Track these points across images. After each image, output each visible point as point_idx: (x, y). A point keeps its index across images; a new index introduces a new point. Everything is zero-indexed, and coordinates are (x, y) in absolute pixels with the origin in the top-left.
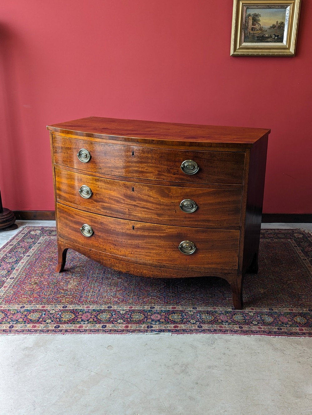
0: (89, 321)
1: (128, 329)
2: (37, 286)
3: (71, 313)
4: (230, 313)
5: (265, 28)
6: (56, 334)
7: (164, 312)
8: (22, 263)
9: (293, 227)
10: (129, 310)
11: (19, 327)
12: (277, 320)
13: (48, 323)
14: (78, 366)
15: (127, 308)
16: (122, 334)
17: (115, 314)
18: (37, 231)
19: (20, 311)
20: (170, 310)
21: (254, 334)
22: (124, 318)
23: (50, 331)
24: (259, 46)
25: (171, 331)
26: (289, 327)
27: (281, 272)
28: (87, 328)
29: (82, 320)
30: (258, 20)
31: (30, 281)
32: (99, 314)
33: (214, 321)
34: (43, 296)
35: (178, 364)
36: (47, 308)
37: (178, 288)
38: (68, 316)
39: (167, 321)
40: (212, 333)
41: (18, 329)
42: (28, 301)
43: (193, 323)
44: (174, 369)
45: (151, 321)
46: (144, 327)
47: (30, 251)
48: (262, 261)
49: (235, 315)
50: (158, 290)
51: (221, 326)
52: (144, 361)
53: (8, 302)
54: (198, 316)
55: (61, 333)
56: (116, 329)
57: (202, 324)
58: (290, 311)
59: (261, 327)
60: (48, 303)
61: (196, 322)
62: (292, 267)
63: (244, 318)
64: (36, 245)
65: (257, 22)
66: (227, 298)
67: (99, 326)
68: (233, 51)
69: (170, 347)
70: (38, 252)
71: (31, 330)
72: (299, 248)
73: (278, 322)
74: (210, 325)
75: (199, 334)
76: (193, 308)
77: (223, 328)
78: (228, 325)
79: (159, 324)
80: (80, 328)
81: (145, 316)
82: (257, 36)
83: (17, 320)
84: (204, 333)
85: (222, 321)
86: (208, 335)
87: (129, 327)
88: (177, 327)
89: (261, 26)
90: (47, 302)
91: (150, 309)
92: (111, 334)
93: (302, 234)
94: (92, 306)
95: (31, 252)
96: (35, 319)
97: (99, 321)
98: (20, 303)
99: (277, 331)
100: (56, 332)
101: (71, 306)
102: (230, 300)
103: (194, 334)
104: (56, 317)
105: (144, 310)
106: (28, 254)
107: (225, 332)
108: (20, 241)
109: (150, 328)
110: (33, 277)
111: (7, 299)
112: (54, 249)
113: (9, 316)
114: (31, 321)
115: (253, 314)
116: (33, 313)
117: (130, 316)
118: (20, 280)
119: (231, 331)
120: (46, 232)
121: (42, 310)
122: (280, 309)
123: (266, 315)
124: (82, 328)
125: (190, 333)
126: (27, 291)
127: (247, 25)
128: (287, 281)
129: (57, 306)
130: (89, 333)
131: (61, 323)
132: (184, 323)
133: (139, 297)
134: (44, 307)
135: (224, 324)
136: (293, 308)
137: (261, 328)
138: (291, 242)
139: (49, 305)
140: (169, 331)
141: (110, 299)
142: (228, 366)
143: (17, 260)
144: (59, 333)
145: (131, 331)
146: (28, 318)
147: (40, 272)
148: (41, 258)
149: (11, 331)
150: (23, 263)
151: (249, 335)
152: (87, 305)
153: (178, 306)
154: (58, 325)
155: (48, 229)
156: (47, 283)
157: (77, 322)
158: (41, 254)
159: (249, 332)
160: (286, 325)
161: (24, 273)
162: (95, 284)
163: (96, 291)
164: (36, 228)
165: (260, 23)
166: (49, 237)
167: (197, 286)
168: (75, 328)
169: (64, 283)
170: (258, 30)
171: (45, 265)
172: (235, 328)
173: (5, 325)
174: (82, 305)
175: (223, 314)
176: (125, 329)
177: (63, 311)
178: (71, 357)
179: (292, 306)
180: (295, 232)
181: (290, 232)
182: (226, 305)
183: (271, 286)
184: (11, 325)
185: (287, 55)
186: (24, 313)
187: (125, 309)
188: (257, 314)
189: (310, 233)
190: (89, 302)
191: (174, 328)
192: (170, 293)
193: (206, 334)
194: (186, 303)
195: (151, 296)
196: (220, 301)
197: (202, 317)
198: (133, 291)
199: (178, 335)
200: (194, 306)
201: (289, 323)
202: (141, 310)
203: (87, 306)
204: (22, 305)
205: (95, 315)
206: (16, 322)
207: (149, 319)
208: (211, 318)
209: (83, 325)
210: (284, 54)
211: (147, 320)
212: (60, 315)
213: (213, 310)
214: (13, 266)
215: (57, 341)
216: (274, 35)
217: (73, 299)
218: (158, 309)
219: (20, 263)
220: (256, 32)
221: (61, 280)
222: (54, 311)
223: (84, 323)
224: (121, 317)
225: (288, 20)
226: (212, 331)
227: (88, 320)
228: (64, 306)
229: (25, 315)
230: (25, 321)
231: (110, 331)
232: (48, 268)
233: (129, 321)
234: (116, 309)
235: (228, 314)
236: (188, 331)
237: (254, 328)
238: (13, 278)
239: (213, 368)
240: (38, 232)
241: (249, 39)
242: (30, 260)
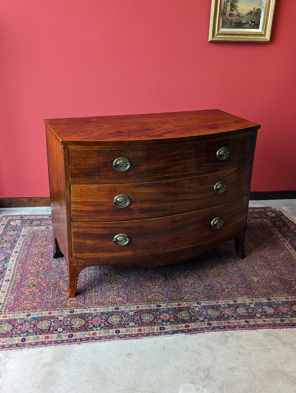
0: (101, 326)
1: (142, 332)
2: (37, 288)
3: (80, 318)
4: (233, 306)
5: (242, 14)
6: (72, 344)
7: (171, 310)
8: (12, 260)
9: (264, 205)
10: (137, 310)
11: (31, 339)
12: (277, 311)
13: (60, 332)
14: (104, 380)
15: (134, 308)
16: (137, 339)
17: (124, 316)
18: (16, 221)
19: (27, 320)
20: (176, 307)
21: (261, 329)
22: (134, 320)
23: (64, 342)
24: (236, 32)
25: (184, 332)
26: (290, 317)
27: (267, 256)
28: (101, 335)
29: (94, 326)
30: (236, 6)
31: (27, 282)
32: (109, 317)
33: (221, 317)
34: (46, 300)
35: (201, 369)
36: (54, 315)
37: (176, 281)
38: (78, 323)
39: (178, 321)
40: (223, 331)
41: (31, 342)
42: (32, 308)
43: (202, 321)
44: (198, 375)
45: (161, 321)
46: (157, 329)
47: (16, 246)
48: (247, 245)
49: (238, 308)
50: (158, 285)
51: (229, 322)
52: (167, 368)
53: (12, 310)
54: (204, 313)
55: (77, 343)
56: (130, 333)
57: (211, 320)
58: (286, 300)
59: (265, 319)
60: (54, 307)
61: (204, 319)
62: (275, 250)
63: (247, 311)
64: (20, 237)
65: (235, 8)
66: (226, 290)
67: (112, 332)
68: (211, 37)
69: (188, 350)
70: (25, 247)
71: (45, 342)
72: (276, 229)
73: (278, 313)
74: (219, 322)
75: (210, 333)
76: (197, 303)
77: (231, 324)
78: (235, 319)
79: (170, 324)
80: (94, 336)
81: (154, 316)
82: (235, 22)
83: (27, 331)
84: (215, 331)
85: (228, 316)
86: (219, 333)
87: (142, 330)
88: (188, 326)
89: (239, 12)
90: (52, 307)
91: (156, 308)
92: (126, 339)
93: (275, 212)
94: (98, 309)
95: (18, 247)
96: (45, 329)
97: (110, 326)
98: (24, 310)
99: (280, 324)
100: (71, 342)
101: (77, 310)
102: (229, 291)
103: (206, 333)
104: (66, 324)
105: (152, 309)
106: (15, 249)
107: (234, 328)
108: (2, 234)
109: (163, 330)
110: (29, 278)
111: (9, 306)
112: (41, 242)
113: (17, 326)
114: (42, 332)
115: (254, 306)
116: (42, 321)
117: (140, 318)
118: (17, 282)
119: (239, 326)
120: (26, 221)
121: (50, 317)
122: (276, 298)
123: (266, 306)
124: (96, 336)
125: (203, 332)
126: (28, 295)
127: (225, 10)
128: (275, 266)
129: (64, 311)
130: (105, 341)
131: (73, 332)
132: (194, 322)
133: (142, 295)
134: (50, 313)
135: (230, 319)
136: (288, 296)
137: (265, 321)
138: (267, 222)
139: (55, 310)
140: (181, 332)
141: (115, 299)
142: (247, 366)
143: (6, 258)
144: (75, 344)
145: (145, 335)
146: (38, 328)
147: (34, 272)
148: (31, 254)
149: (24, 345)
150: (14, 260)
151: (257, 330)
152: (94, 307)
153: (183, 302)
154: (71, 334)
155: (27, 218)
156: (45, 284)
157: (89, 329)
158: (30, 249)
159: (256, 327)
160: (286, 315)
161: (18, 274)
162: (95, 282)
163: (98, 290)
164: (14, 218)
165: (237, 8)
166: (31, 228)
167: (195, 278)
168: (89, 336)
169: (63, 282)
170: (236, 16)
171: (37, 262)
172: (243, 323)
173: (15, 338)
174: (89, 308)
175: (227, 308)
176: (138, 333)
177: (71, 317)
178: (94, 371)
179: (286, 294)
180: (267, 210)
181: (262, 211)
182: (227, 297)
183: (263, 273)
184: (22, 337)
185: (263, 41)
186: (32, 322)
187: (132, 309)
188: (258, 305)
189: (281, 211)
190: (95, 304)
191: (185, 328)
192: (171, 287)
193: (217, 332)
194: (190, 298)
195: (154, 293)
196: (220, 293)
197: (208, 313)
198: (135, 288)
199: (192, 336)
200: (197, 301)
201: (289, 313)
202: (149, 309)
203: (93, 309)
204: (27, 312)
205: (105, 319)
206: (26, 334)
207: (159, 320)
208: (217, 314)
209: (96, 332)
210: (260, 40)
211: (157, 321)
212: (69, 322)
213: (217, 304)
214: (4, 265)
215: (75, 352)
216: (251, 21)
217: (78, 302)
218: (165, 307)
219: (10, 262)
220: (234, 18)
221: (59, 279)
222: (62, 317)
223: (96, 329)
224: (131, 320)
225: (264, 6)
226: (222, 328)
227: (99, 326)
228: (71, 310)
229: (34, 325)
230: (36, 332)
231: (125, 337)
232: (42, 266)
233: (140, 323)
234: (123, 310)
235: (231, 308)
236: (199, 330)
237: (260, 322)
238: (9, 280)
239: (234, 370)
240: (19, 222)
241: (226, 24)
242: (20, 257)
